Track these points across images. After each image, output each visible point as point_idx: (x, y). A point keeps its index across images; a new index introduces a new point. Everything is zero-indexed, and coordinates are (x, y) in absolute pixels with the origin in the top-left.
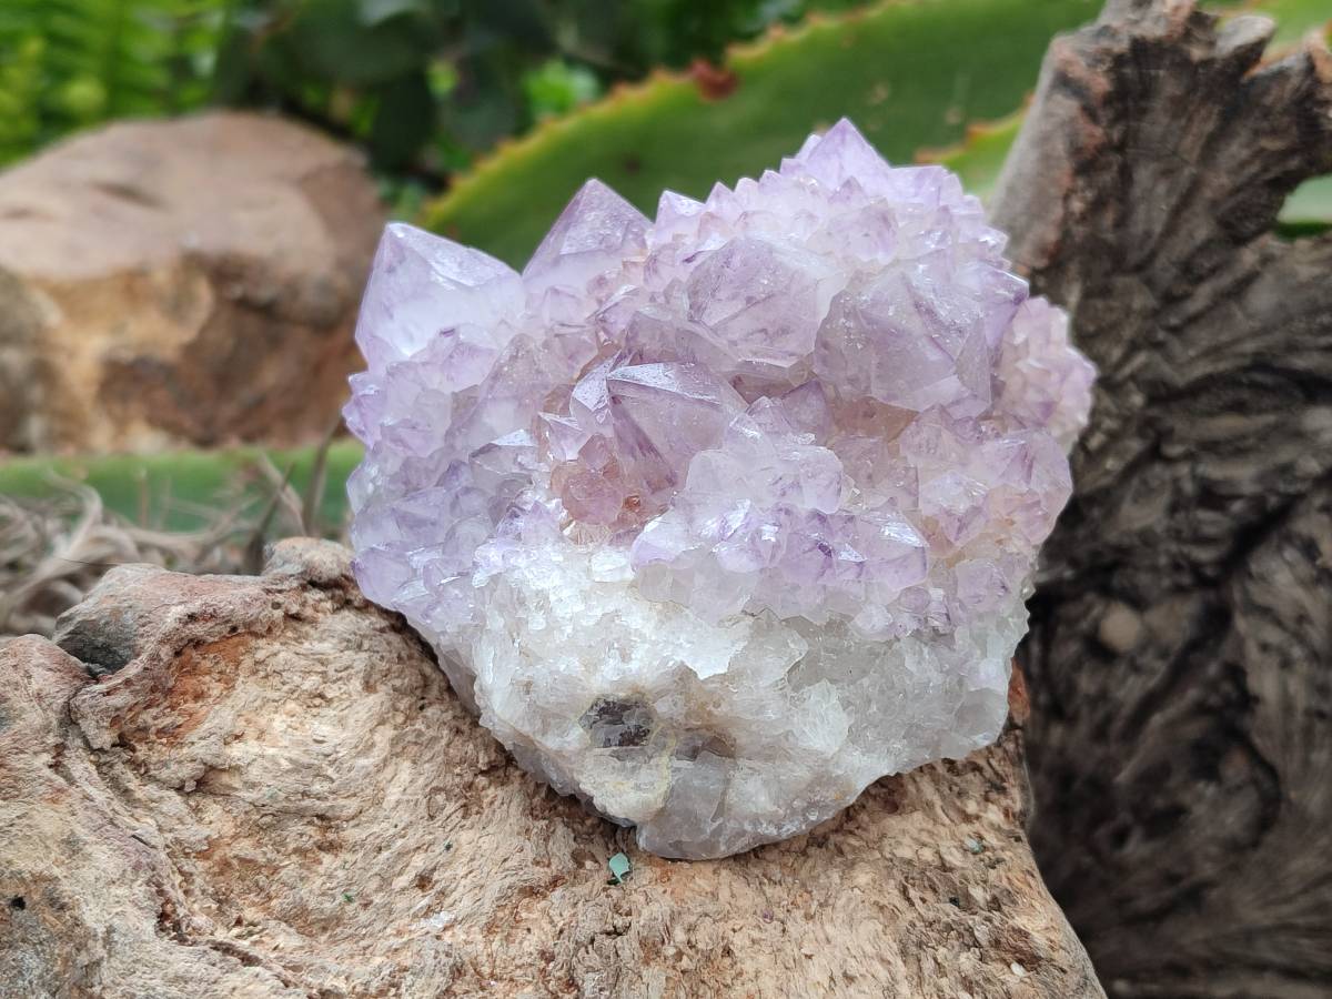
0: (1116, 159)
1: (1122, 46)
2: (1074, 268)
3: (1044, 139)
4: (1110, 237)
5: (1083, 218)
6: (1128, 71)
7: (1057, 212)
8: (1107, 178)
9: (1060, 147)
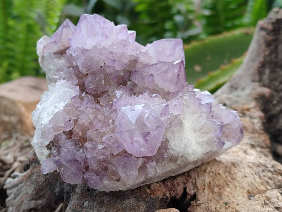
0: (274, 44)
1: (274, 20)
2: (267, 66)
3: (258, 41)
4: (274, 60)
5: (268, 56)
6: (276, 26)
7: (262, 55)
8: (273, 47)
9: (262, 42)
